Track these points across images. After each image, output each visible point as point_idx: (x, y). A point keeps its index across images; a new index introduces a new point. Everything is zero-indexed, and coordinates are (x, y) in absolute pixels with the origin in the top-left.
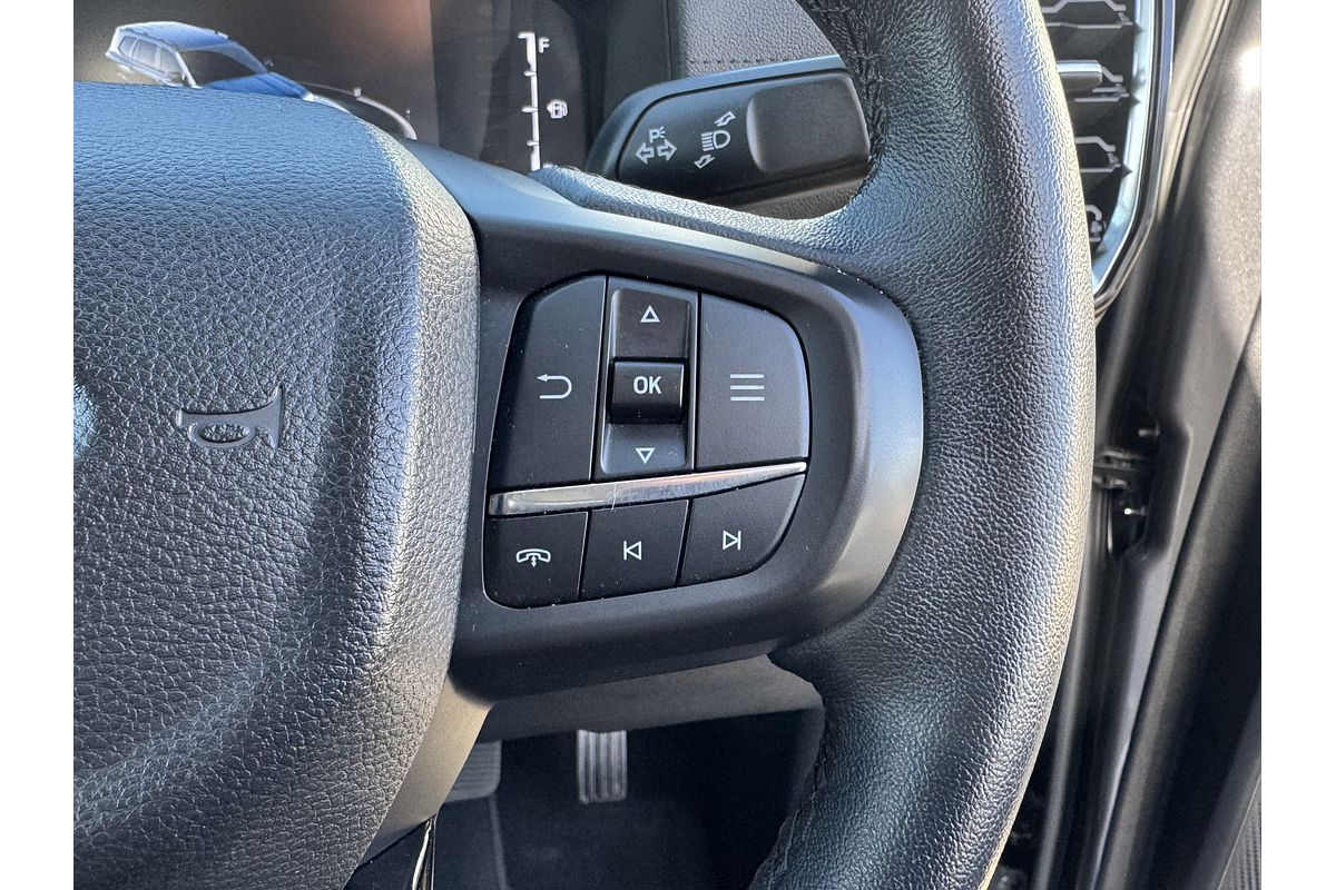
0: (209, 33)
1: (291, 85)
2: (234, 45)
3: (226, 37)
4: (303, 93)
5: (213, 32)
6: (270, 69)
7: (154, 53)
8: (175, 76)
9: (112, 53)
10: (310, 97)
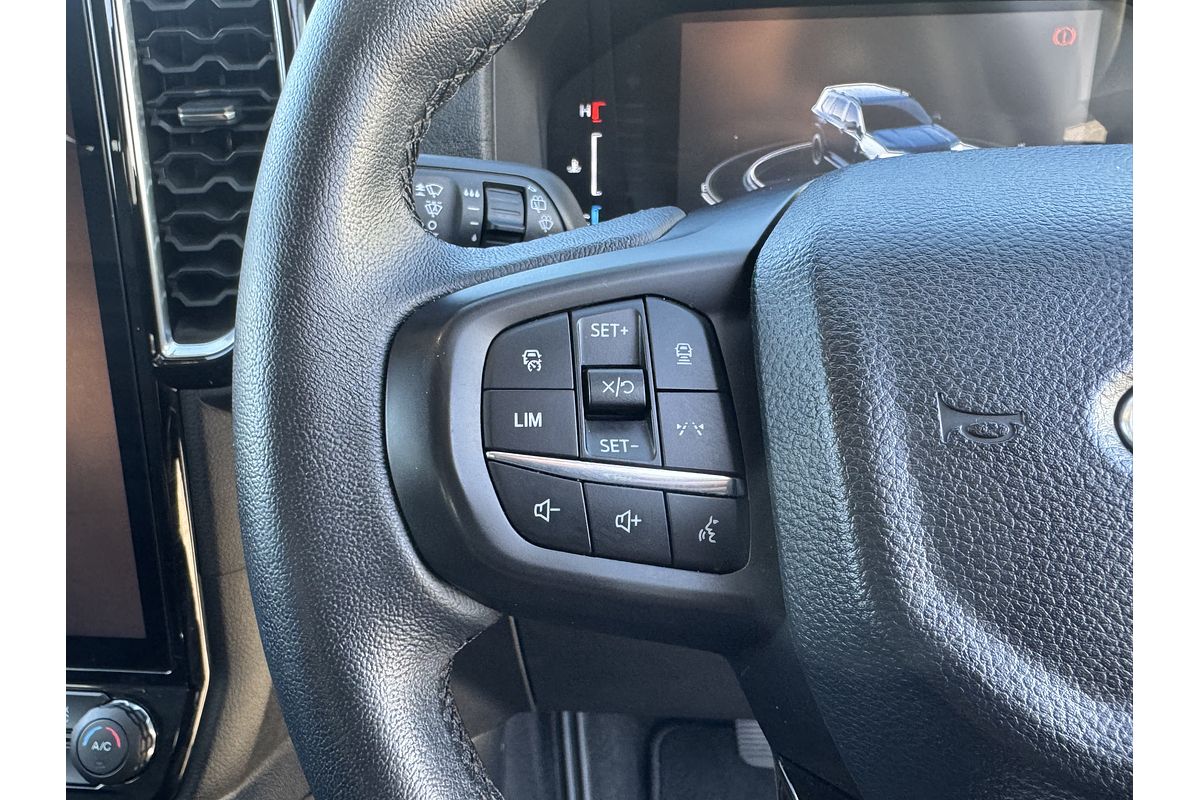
0: (894, 92)
1: (945, 134)
2: (912, 101)
3: (906, 94)
4: (954, 142)
5: (898, 90)
6: (935, 121)
7: (843, 109)
8: (852, 125)
9: (817, 111)
10: (960, 147)
